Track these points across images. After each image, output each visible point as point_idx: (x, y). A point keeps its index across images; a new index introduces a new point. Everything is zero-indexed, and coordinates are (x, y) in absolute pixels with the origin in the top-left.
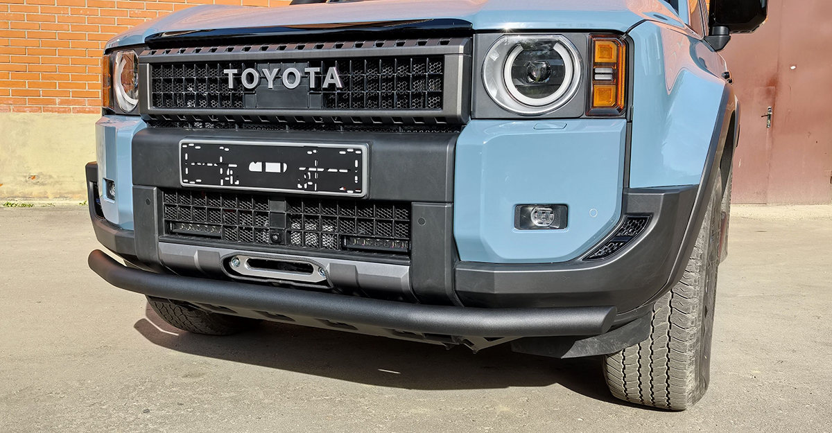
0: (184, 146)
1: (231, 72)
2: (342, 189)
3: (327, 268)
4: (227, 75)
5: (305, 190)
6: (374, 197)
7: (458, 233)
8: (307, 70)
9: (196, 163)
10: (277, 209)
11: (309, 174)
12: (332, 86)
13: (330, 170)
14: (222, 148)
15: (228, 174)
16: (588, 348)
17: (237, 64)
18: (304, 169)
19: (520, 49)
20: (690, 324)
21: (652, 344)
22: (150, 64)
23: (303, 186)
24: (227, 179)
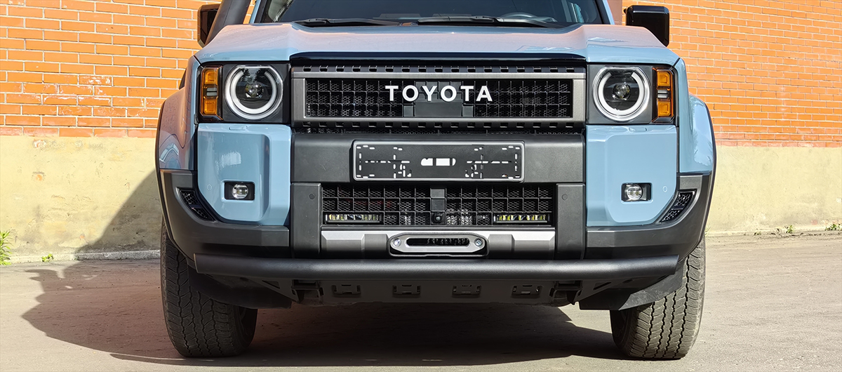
0: (358, 148)
1: (392, 88)
2: (504, 176)
4: (389, 90)
5: (472, 178)
7: (590, 204)
8: (462, 87)
9: (369, 161)
10: (437, 196)
11: (475, 166)
12: (484, 100)
13: (493, 162)
14: (396, 148)
15: (401, 168)
16: (639, 299)
18: (471, 162)
19: (609, 75)
21: (675, 295)
22: (306, 79)
23: (470, 176)
24: (400, 173)
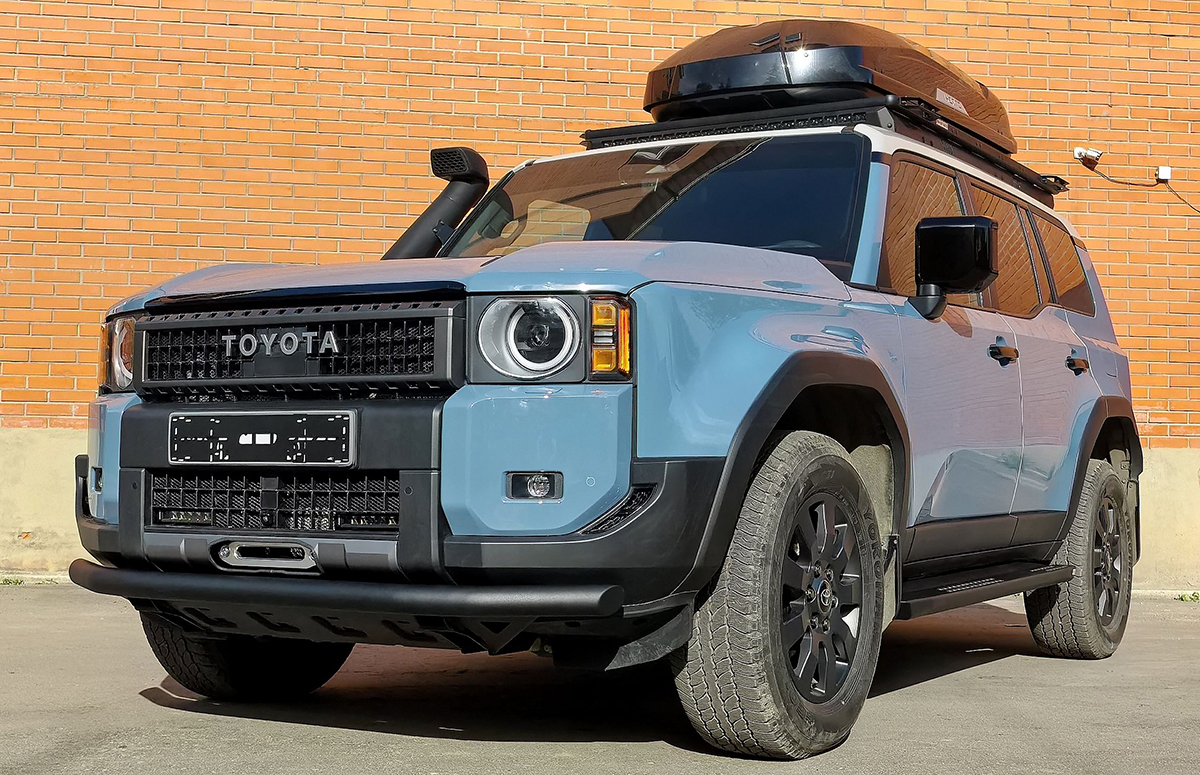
0: (174, 420)
2: (330, 459)
3: (316, 550)
4: (225, 341)
5: (294, 461)
6: (362, 467)
7: (447, 503)
8: (304, 334)
9: (185, 438)
10: (269, 487)
11: (298, 444)
12: (329, 351)
13: (319, 439)
14: (213, 420)
15: (218, 448)
16: (632, 655)
17: (236, 330)
18: (293, 439)
19: (521, 312)
20: (750, 627)
22: (147, 331)
23: (292, 458)
24: (217, 454)
